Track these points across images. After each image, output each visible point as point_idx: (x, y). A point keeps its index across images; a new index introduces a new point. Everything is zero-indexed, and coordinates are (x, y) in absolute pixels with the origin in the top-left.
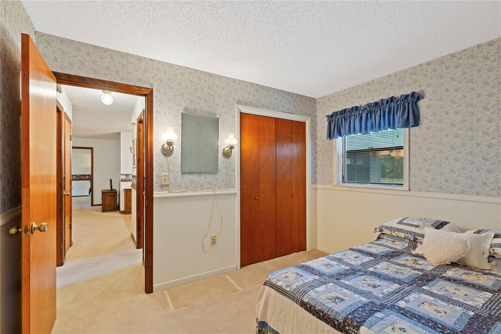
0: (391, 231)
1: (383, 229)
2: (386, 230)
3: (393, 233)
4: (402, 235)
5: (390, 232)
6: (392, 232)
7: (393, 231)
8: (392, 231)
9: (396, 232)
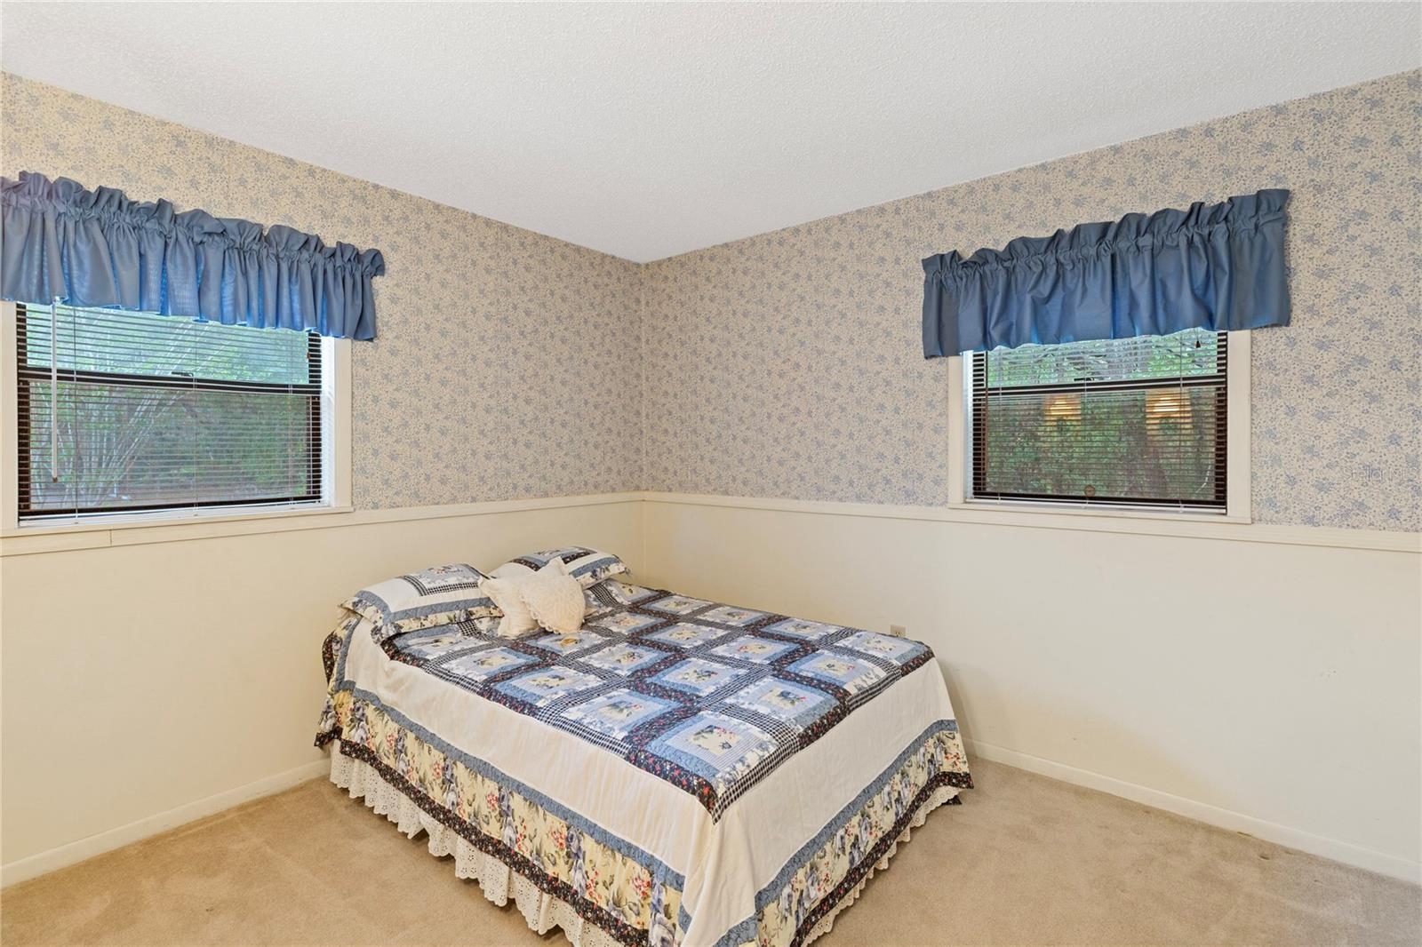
0: (417, 618)
1: (399, 622)
2: (406, 621)
3: (424, 622)
4: (443, 618)
5: (417, 621)
6: (422, 621)
7: (423, 617)
8: (420, 619)
9: (431, 617)
